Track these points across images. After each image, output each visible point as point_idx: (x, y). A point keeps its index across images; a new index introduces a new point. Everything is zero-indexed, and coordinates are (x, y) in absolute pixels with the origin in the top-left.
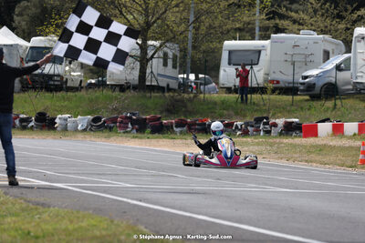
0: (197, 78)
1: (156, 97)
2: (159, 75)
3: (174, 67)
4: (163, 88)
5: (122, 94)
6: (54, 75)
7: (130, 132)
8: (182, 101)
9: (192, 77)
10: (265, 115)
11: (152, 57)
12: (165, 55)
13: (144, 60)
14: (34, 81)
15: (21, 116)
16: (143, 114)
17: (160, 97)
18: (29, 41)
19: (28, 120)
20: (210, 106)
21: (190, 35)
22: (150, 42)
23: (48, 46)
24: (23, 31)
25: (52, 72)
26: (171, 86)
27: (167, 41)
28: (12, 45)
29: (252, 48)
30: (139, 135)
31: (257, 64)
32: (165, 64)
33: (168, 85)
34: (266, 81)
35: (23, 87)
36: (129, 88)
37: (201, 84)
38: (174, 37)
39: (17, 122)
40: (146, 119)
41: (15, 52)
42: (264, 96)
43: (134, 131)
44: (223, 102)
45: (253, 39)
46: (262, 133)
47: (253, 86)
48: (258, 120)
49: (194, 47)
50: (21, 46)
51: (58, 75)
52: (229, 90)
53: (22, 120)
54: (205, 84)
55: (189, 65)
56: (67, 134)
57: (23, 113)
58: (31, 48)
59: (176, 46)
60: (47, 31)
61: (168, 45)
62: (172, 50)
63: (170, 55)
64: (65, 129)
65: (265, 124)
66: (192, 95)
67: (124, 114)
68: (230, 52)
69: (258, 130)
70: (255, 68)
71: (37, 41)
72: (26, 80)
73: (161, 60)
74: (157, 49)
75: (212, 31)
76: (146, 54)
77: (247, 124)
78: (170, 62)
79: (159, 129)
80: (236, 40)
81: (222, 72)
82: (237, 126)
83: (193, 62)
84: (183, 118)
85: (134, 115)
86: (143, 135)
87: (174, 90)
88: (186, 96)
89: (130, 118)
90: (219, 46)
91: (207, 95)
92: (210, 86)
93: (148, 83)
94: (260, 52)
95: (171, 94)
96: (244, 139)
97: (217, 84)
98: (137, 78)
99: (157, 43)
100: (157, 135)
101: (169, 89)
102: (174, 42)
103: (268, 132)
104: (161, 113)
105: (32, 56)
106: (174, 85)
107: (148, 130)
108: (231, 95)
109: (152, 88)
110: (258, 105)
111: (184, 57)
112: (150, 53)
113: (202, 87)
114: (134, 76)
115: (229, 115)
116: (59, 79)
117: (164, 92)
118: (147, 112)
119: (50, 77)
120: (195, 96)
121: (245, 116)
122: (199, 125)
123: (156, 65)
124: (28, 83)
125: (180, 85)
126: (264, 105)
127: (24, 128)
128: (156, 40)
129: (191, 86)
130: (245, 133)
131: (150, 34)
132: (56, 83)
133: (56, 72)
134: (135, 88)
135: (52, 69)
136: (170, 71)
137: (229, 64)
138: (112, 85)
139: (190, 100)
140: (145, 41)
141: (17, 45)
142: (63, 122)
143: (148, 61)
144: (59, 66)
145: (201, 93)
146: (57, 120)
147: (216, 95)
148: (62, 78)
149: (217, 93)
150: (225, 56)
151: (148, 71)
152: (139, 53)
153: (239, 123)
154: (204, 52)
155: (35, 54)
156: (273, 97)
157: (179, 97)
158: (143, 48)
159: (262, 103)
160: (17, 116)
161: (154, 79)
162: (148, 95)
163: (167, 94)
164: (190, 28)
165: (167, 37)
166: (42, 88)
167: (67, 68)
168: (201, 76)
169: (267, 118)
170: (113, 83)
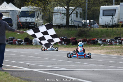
0: (90, 22)
1: (73, 30)
2: (74, 21)
3: (81, 17)
4: (76, 26)
5: (59, 29)
6: (31, 22)
7: (63, 45)
8: (84, 31)
9: (88, 21)
10: (119, 36)
11: (71, 14)
12: (77, 12)
13: (68, 15)
14: (23, 25)
15: (18, 40)
16: (68, 37)
17: (75, 30)
18: (21, 9)
19: (21, 41)
20: (96, 33)
21: (86, 4)
22: (70, 8)
23: (28, 10)
24: (18, 4)
25: (30, 21)
26: (79, 25)
27: (78, 7)
28: (13, 11)
29: (112, 9)
30: (67, 46)
31: (115, 15)
32: (77, 16)
33: (78, 25)
34: (118, 22)
35: (19, 28)
36: (62, 26)
37: (92, 24)
38: (80, 5)
39: (17, 42)
40: (70, 39)
41: (15, 13)
42: (118, 28)
43: (65, 44)
44: (101, 31)
45: (112, 5)
46: (118, 44)
47: (113, 24)
48: (116, 38)
49: (88, 9)
50: (17, 11)
51: (33, 22)
52: (103, 26)
53: (19, 41)
54: (93, 24)
55: (86, 17)
56: (37, 46)
57: (19, 38)
58: (22, 11)
59: (81, 8)
60: (28, 4)
61: (78, 8)
62: (79, 10)
63: (79, 12)
64: (37, 44)
65: (119, 40)
66: (88, 29)
67: (61, 38)
68: (104, 11)
69: (116, 42)
70: (114, 17)
71: (24, 8)
72: (20, 24)
73: (75, 15)
74: (73, 10)
75: (95, 2)
76: (69, 12)
77: (112, 40)
78: (79, 15)
79: (75, 43)
80: (105, 5)
81: (100, 19)
82: (107, 41)
83: (88, 15)
84: (85, 38)
85: (65, 37)
86: (69, 46)
87: (80, 27)
88: (86, 29)
89: (63, 39)
90: (98, 8)
91: (94, 29)
92: (95, 25)
93: (70, 24)
94: (115, 10)
95: (80, 29)
96: (111, 47)
97: (98, 24)
98: (65, 23)
99: (73, 8)
100: (74, 46)
101: (79, 27)
102: (80, 7)
103: (121, 43)
104: (76, 36)
105: (22, 15)
106: (80, 25)
107: (71, 44)
108: (104, 28)
109: (72, 26)
110: (115, 32)
111: (84, 13)
112: (70, 12)
113: (92, 25)
114: (64, 22)
115: (104, 37)
116: (33, 24)
117: (77, 28)
118: (70, 36)
119: (30, 23)
120: (90, 29)
121: (110, 37)
122: (92, 41)
123: (73, 17)
124: (21, 26)
125: (83, 25)
126: (119, 32)
127: (20, 44)
128: (73, 6)
129: (88, 25)
130: (111, 44)
131: (70, 4)
132: (32, 25)
133: (32, 21)
134: (65, 26)
135: (30, 20)
136: (79, 19)
137: (103, 15)
138: (55, 26)
139: (88, 31)
140: (68, 7)
141: (16, 10)
142: (35, 41)
143: (70, 15)
144: (33, 18)
145: (92, 28)
146: (33, 41)
147: (98, 28)
148: (35, 23)
149: (98, 27)
150: (101, 12)
151: (70, 19)
152: (66, 12)
153: (108, 40)
154: (93, 11)
155: (23, 14)
156: (122, 28)
157: (83, 30)
158: (68, 10)
159: (117, 31)
160: (17, 40)
161: (72, 23)
162: (70, 29)
163: (78, 29)
164: (87, 1)
165: (77, 5)
166: (26, 28)
167: (37, 19)
168: (91, 21)
169: (120, 37)
170: (56, 25)
